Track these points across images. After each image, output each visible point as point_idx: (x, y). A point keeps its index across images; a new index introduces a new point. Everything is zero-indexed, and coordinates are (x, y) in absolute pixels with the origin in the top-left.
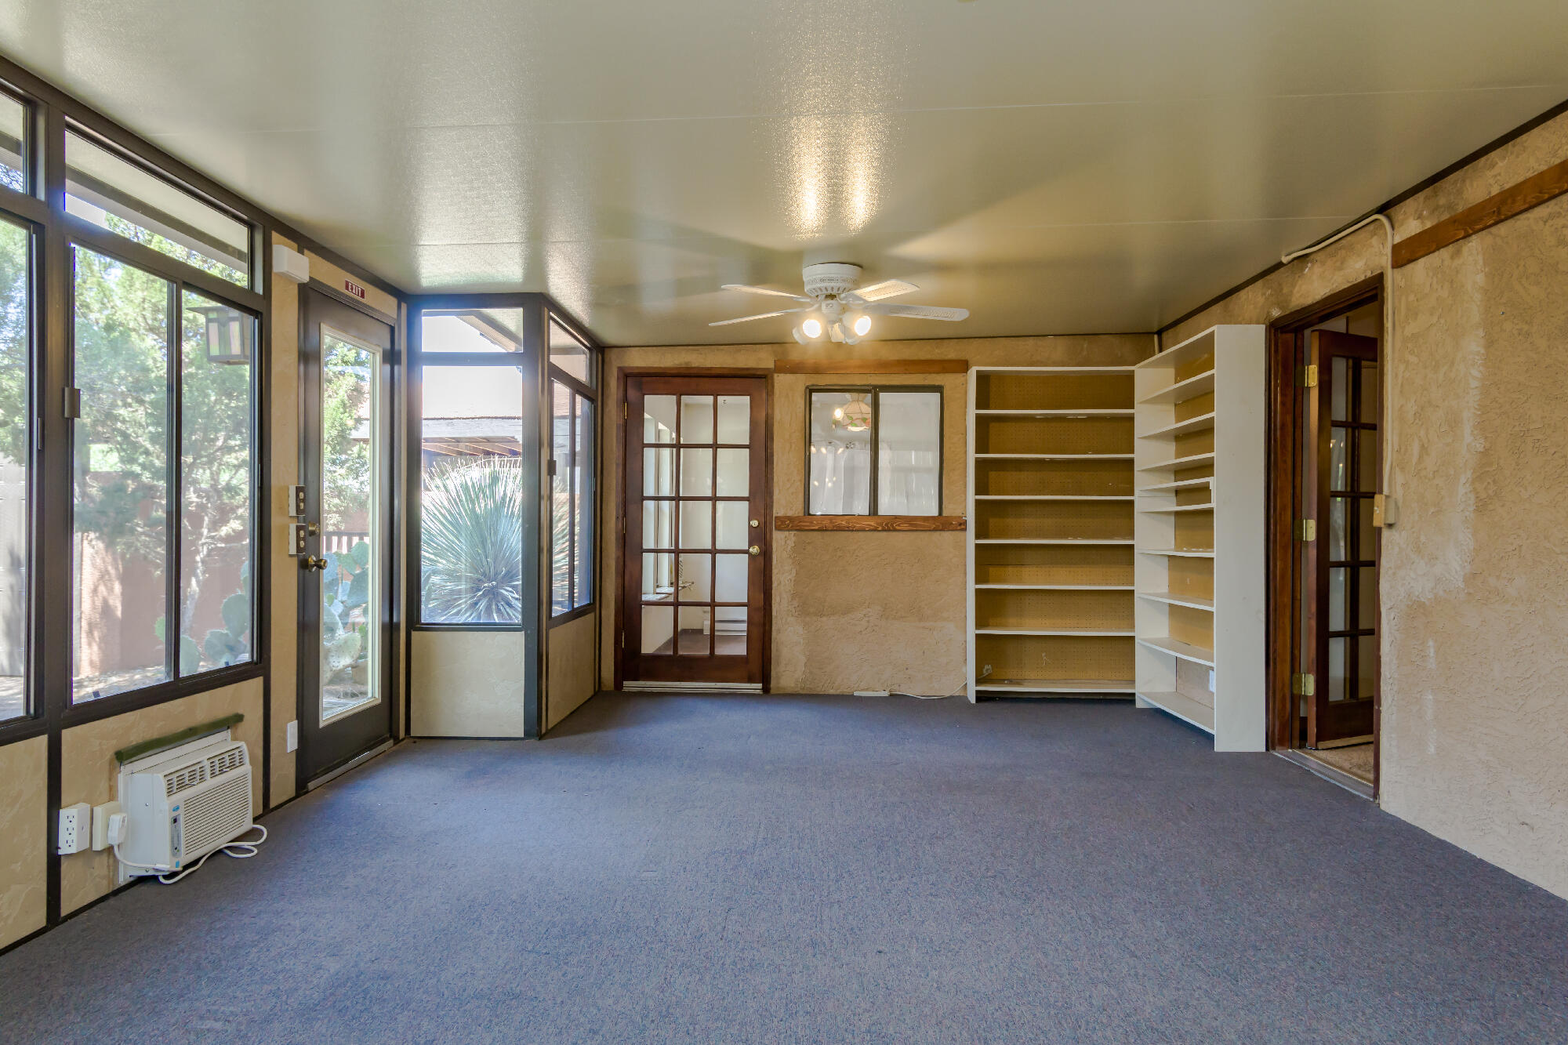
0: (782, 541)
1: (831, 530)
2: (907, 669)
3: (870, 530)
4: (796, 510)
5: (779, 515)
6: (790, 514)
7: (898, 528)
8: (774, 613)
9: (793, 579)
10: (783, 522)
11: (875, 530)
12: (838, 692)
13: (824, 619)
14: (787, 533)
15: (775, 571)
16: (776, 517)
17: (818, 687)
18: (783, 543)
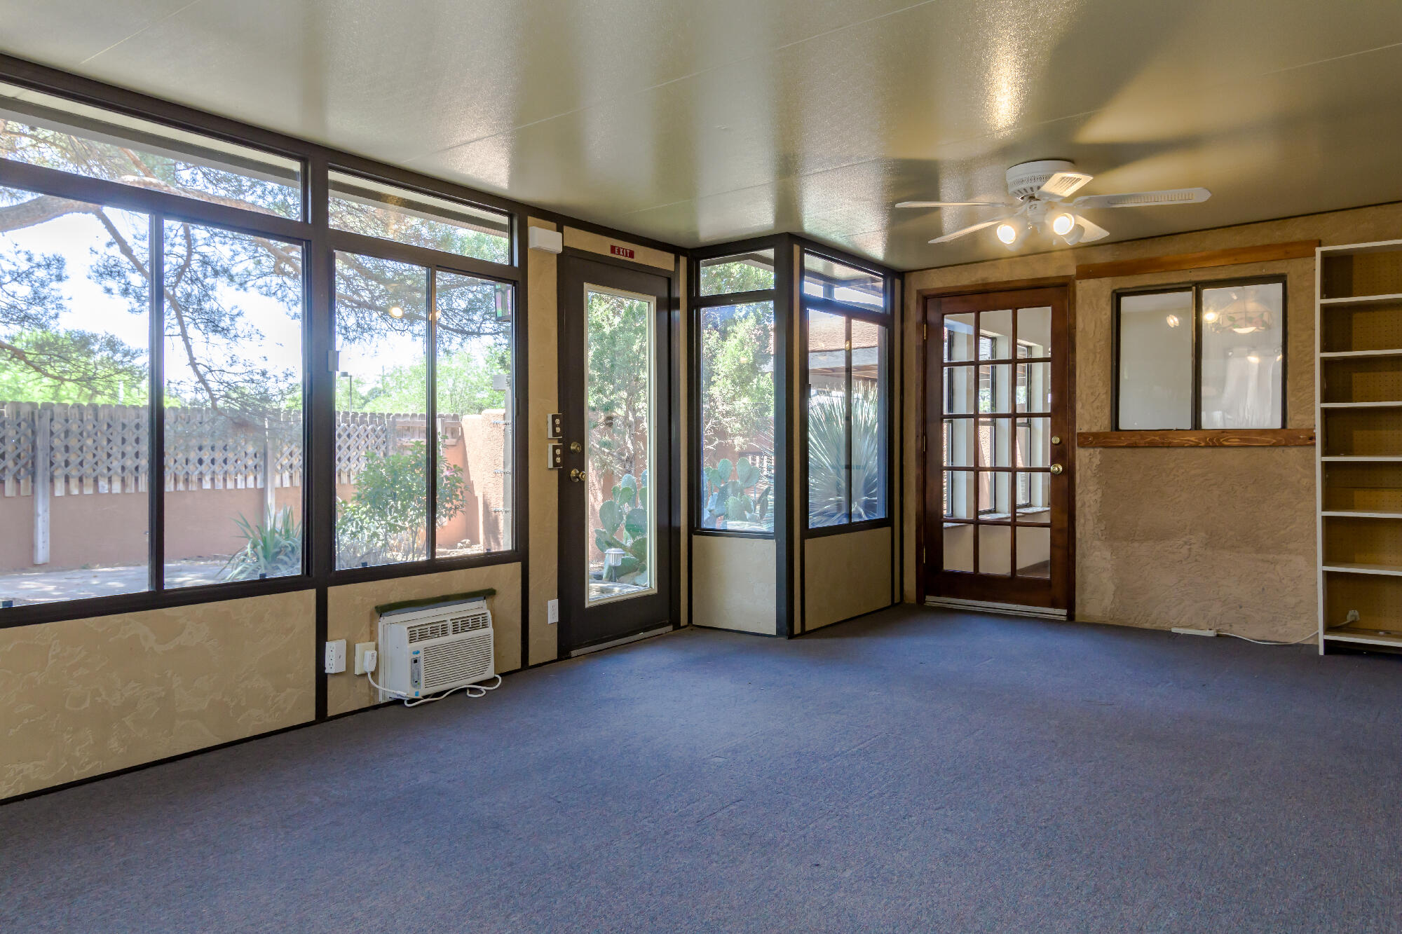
0: (1085, 458)
1: (1143, 447)
2: (1241, 607)
3: (1191, 446)
4: (1101, 424)
5: (1082, 431)
6: (1095, 429)
7: (1226, 443)
8: (1078, 535)
9: (1099, 500)
10: (1086, 438)
11: (1197, 446)
12: (1153, 627)
13: (1136, 544)
14: (1091, 450)
15: (1078, 491)
16: (1078, 433)
17: (1129, 619)
18: (1087, 461)
